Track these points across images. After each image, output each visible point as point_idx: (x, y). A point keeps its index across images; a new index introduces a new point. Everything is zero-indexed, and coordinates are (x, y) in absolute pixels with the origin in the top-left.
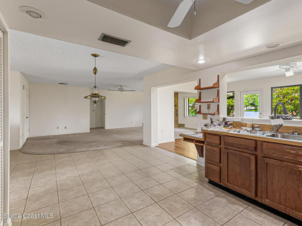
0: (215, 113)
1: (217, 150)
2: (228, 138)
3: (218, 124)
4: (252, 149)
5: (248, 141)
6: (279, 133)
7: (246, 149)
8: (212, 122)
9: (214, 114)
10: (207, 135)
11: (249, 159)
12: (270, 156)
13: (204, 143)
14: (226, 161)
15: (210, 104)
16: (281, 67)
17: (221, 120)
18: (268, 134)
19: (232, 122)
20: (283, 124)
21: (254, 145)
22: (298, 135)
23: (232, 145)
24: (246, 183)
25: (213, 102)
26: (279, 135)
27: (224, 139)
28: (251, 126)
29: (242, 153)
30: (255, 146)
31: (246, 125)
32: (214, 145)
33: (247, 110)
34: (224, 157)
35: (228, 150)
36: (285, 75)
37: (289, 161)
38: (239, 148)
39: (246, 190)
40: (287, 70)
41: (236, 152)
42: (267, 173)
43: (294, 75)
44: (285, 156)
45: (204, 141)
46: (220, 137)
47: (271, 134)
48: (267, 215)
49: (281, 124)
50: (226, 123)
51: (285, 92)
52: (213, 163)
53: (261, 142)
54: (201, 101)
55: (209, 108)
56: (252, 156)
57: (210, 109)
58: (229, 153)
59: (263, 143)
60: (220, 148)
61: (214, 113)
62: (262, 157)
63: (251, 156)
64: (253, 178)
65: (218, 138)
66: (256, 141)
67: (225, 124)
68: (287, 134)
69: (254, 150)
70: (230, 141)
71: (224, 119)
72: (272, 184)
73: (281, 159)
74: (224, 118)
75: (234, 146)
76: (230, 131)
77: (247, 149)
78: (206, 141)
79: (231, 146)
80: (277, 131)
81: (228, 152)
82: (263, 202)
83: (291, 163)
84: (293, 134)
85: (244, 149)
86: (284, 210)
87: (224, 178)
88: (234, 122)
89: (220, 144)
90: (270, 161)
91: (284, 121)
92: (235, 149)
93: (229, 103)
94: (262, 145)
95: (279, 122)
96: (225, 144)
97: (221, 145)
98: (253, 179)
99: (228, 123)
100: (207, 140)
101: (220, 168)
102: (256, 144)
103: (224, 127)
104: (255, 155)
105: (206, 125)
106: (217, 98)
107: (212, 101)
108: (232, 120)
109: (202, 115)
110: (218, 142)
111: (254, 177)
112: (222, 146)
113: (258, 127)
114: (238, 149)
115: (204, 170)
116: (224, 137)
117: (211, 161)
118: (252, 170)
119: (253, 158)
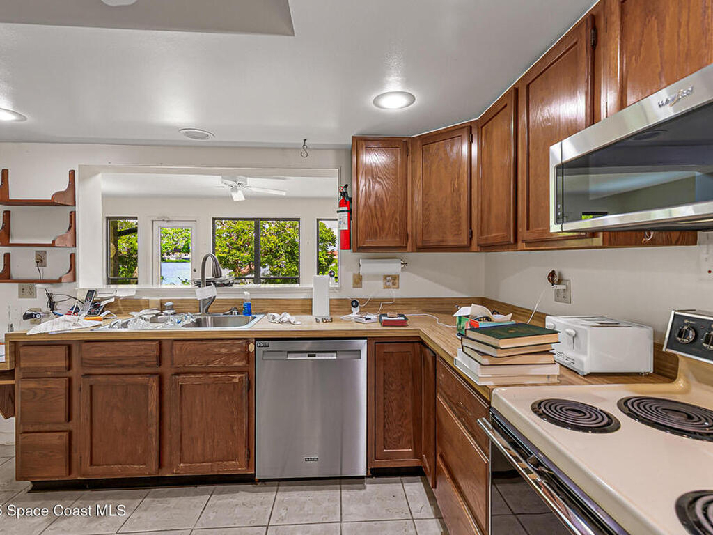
0: (60, 278)
1: (59, 387)
2: (93, 347)
3: (72, 309)
4: (152, 363)
5: (142, 346)
6: (210, 314)
7: (138, 365)
8: (52, 305)
9: (59, 281)
10: (22, 350)
11: (145, 387)
12: (186, 370)
13: (14, 376)
14: (85, 411)
15: (45, 252)
16: (225, 181)
17: (82, 296)
18: (187, 322)
19: (113, 300)
20: (215, 297)
21: (156, 353)
22: (238, 314)
23: (103, 363)
24: (137, 447)
25: (53, 245)
26: (209, 318)
27: (80, 350)
28: (159, 306)
29: (128, 379)
30: (158, 354)
31: (146, 305)
32: (49, 373)
33: (179, 260)
34: (80, 401)
35: (91, 379)
36: (232, 197)
37: (218, 370)
38: (122, 366)
39: (138, 464)
40: (234, 189)
41: (112, 378)
42: (181, 409)
43: (244, 199)
44: (211, 362)
45: (14, 370)
46: (69, 347)
47: (193, 320)
48: (181, 498)
49: (212, 296)
50: (96, 305)
51: (238, 227)
52: (47, 428)
53: (170, 343)
54: (11, 242)
55: (40, 261)
56: (152, 379)
57: (45, 266)
58: (94, 388)
59: (175, 343)
60: (70, 380)
61: (58, 278)
62: (173, 375)
63: (149, 380)
64: (154, 429)
65: (61, 352)
66: (160, 341)
67: (94, 307)
68: (222, 315)
69: (156, 363)
70: (98, 353)
71: (91, 292)
72: (190, 426)
73: (207, 370)
74: (89, 291)
75: (108, 364)
76: (100, 325)
77: (140, 364)
78: (21, 369)
79: (100, 366)
80: (207, 311)
81: (92, 383)
82: (173, 473)
83: (222, 373)
84: (231, 313)
85: (133, 366)
86: (210, 470)
87: (81, 457)
88: (117, 299)
89: (69, 367)
90: (187, 379)
91: (217, 290)
92: (111, 371)
93: (131, 243)
94: (172, 348)
95: (209, 292)
96: (83, 363)
97: (71, 371)
98: (154, 431)
99: (103, 303)
100: (23, 365)
101: (70, 433)
102: (161, 349)
103: (90, 314)
104: (156, 374)
105: (32, 315)
106: (69, 236)
107: (51, 243)
108: (113, 295)
109: (17, 284)
110: (63, 363)
111: (155, 426)
112: (76, 372)
113: (171, 308)
114: (119, 370)
115: (15, 458)
116: (80, 347)
117: (40, 424)
118: (151, 411)
119: (153, 383)
